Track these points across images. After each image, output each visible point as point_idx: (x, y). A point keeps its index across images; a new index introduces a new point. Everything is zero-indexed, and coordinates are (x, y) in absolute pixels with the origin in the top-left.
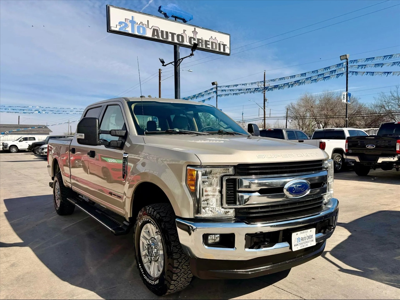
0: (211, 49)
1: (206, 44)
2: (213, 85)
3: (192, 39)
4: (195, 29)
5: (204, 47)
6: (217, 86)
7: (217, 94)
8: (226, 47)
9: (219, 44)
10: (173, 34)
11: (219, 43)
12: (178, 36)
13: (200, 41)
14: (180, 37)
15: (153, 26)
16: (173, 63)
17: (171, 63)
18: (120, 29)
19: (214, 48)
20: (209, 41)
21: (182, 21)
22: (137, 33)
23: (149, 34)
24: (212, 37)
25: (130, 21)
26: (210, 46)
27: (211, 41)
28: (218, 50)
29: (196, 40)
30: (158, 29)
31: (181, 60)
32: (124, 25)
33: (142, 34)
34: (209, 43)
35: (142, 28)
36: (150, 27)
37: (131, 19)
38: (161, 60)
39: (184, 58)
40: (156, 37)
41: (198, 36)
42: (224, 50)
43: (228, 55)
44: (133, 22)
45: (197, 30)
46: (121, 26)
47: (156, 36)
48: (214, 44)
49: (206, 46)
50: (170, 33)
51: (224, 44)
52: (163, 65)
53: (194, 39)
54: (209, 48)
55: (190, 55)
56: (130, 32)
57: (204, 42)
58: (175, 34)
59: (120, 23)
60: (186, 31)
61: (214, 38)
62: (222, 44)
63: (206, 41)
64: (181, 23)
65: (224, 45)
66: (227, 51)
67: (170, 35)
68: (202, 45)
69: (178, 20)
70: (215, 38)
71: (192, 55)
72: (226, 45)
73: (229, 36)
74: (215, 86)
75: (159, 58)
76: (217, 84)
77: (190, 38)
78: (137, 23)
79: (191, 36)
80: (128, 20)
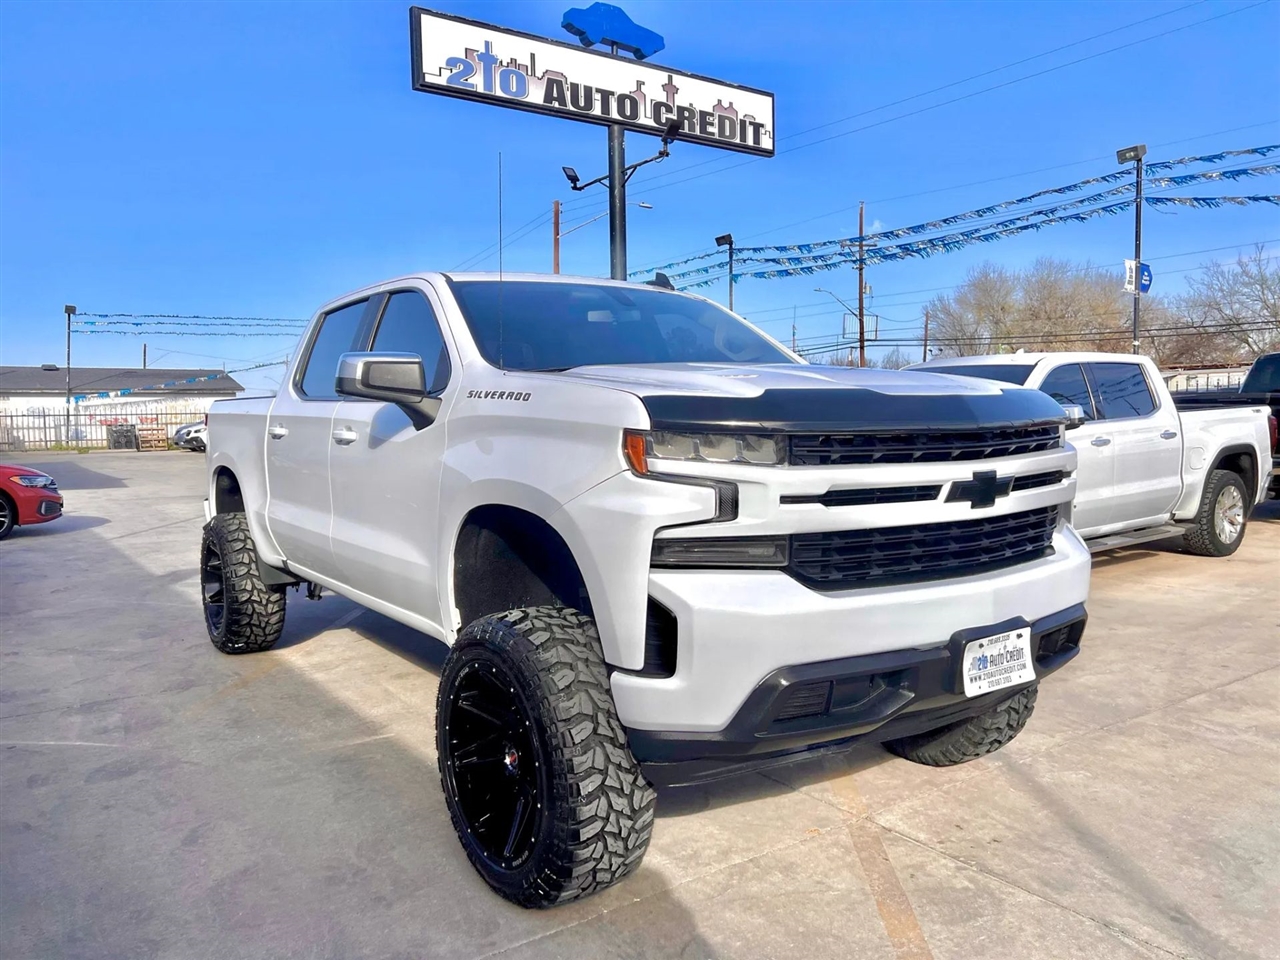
0: (717, 137)
1: (704, 124)
2: (719, 244)
3: (663, 109)
4: (670, 78)
5: (698, 132)
6: (731, 246)
7: (731, 271)
8: (762, 131)
9: (743, 123)
10: (606, 95)
12: (622, 99)
13: (686, 114)
15: (547, 71)
16: (606, 182)
17: (599, 180)
18: (450, 80)
19: (727, 133)
20: (712, 115)
21: (631, 55)
22: (499, 93)
23: (536, 95)
24: (720, 101)
26: (714, 130)
27: (717, 114)
28: (737, 141)
29: (675, 110)
30: (563, 80)
31: (629, 172)
32: (462, 67)
33: (515, 94)
34: (711, 119)
35: (514, 78)
36: (539, 74)
38: (571, 173)
39: (640, 165)
40: (556, 105)
43: (769, 153)
45: (678, 80)
46: (454, 71)
47: (555, 99)
48: (727, 122)
49: (703, 129)
50: (598, 90)
51: (757, 121)
52: (575, 188)
53: (669, 110)
54: (713, 134)
55: (658, 155)
56: (481, 89)
57: (698, 116)
58: (612, 94)
59: (452, 62)
60: (644, 83)
62: (751, 123)
64: (630, 61)
65: (757, 127)
66: (766, 143)
67: (597, 96)
68: (692, 127)
69: (621, 53)
70: (731, 104)
71: (663, 154)
72: (762, 126)
73: (770, 99)
74: (728, 246)
75: (564, 168)
76: (731, 244)
77: (657, 106)
78: (501, 62)
79: (659, 100)
80: (475, 54)
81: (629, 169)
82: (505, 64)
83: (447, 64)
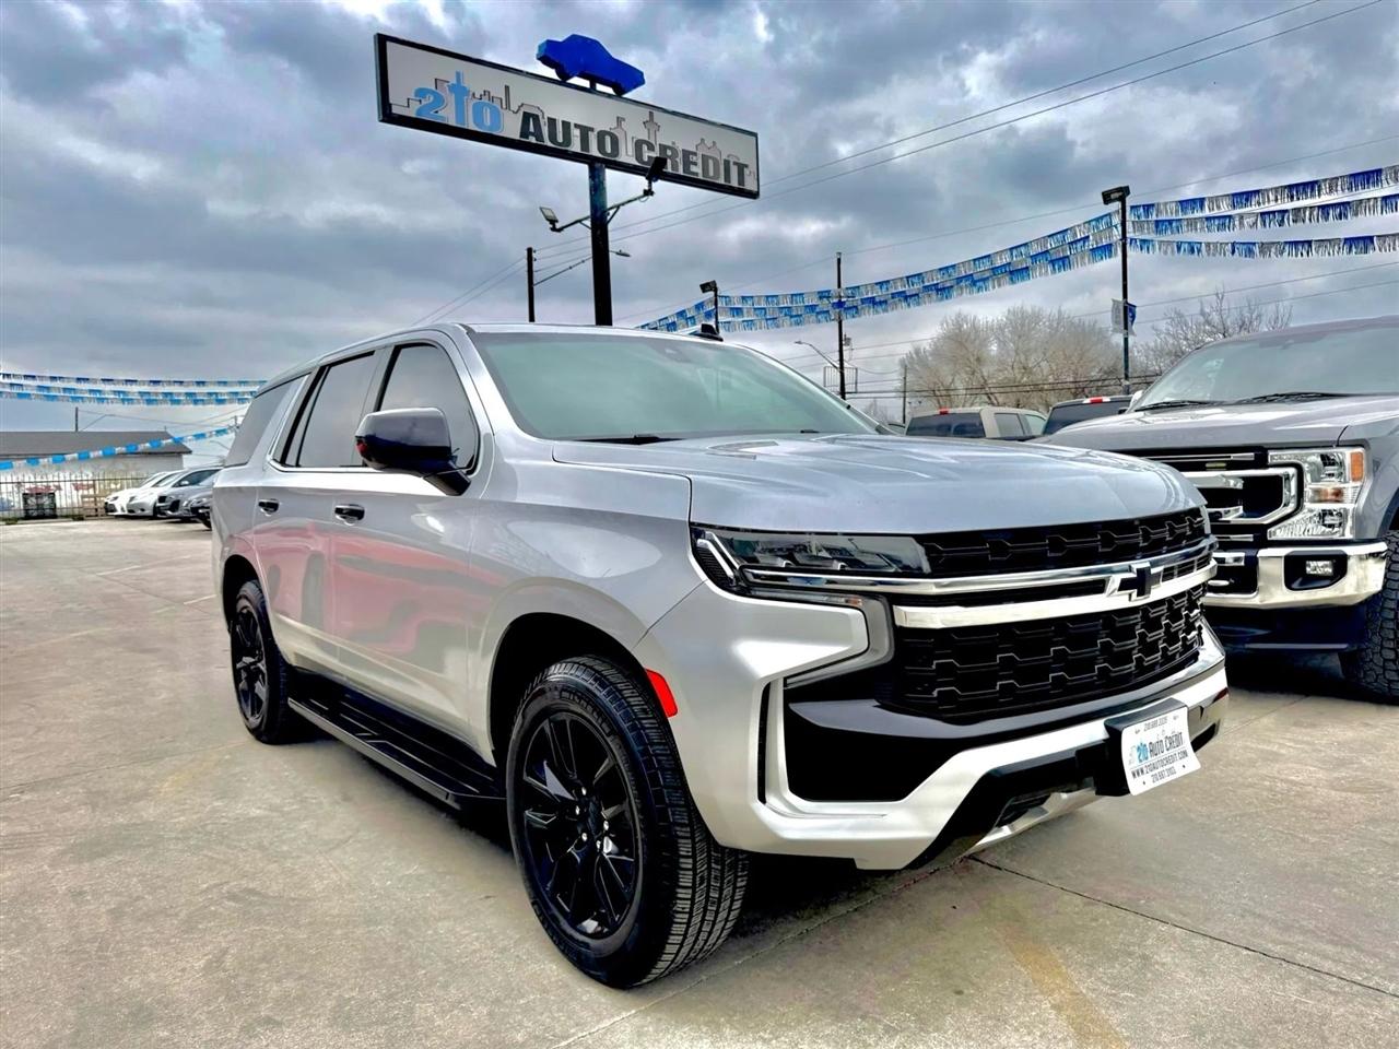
0: (700, 177)
1: (687, 164)
2: (704, 291)
3: (645, 147)
4: (651, 113)
5: (681, 172)
6: (716, 295)
7: (717, 319)
8: (746, 171)
9: (727, 163)
10: (585, 131)
11: (725, 161)
12: (601, 135)
13: (669, 153)
14: (608, 139)
15: (522, 105)
16: (588, 223)
17: (580, 221)
18: (419, 111)
19: (711, 173)
20: (695, 154)
21: (609, 90)
22: (472, 126)
23: (512, 129)
24: (702, 140)
25: (452, 88)
26: (697, 170)
27: (700, 153)
28: (721, 181)
29: (657, 148)
30: (540, 114)
31: (611, 212)
32: (432, 98)
33: (490, 128)
34: (695, 158)
35: (488, 110)
36: (514, 107)
37: (455, 82)
38: (549, 214)
39: (623, 204)
40: (532, 140)
41: (663, 138)
42: (741, 181)
43: (753, 195)
44: (459, 90)
45: (658, 117)
46: (424, 102)
47: (533, 134)
48: (711, 162)
49: (686, 168)
50: (576, 126)
51: (741, 161)
52: (554, 229)
53: (651, 148)
54: (697, 174)
55: (642, 193)
56: (452, 122)
57: (680, 155)
58: (592, 130)
59: (421, 93)
60: (624, 120)
61: (709, 144)
62: (735, 163)
63: (686, 154)
64: (609, 96)
65: (741, 167)
66: (750, 185)
67: (576, 133)
68: (675, 166)
69: (600, 87)
70: (714, 143)
71: (648, 193)
72: (746, 166)
73: (754, 138)
74: (711, 294)
75: (541, 209)
76: (716, 290)
77: (639, 144)
78: (474, 94)
79: (640, 138)
80: (446, 84)
81: (611, 208)
82: (478, 96)
83: (416, 96)
